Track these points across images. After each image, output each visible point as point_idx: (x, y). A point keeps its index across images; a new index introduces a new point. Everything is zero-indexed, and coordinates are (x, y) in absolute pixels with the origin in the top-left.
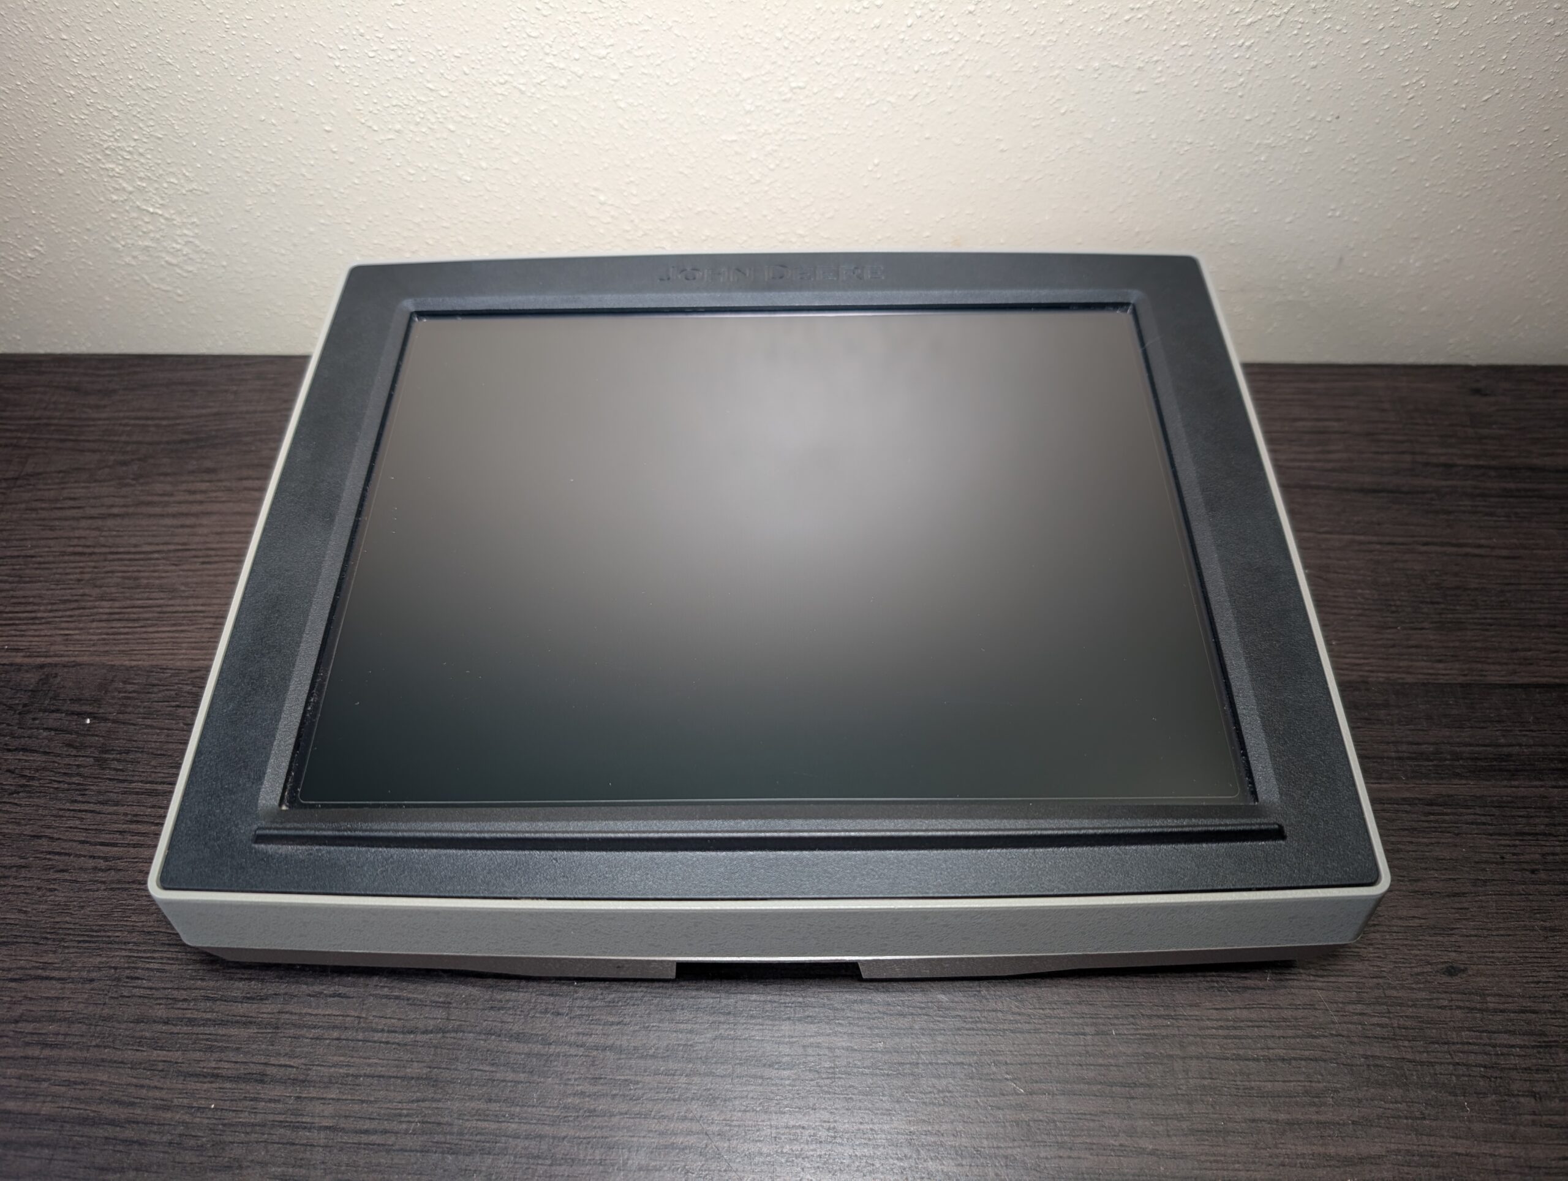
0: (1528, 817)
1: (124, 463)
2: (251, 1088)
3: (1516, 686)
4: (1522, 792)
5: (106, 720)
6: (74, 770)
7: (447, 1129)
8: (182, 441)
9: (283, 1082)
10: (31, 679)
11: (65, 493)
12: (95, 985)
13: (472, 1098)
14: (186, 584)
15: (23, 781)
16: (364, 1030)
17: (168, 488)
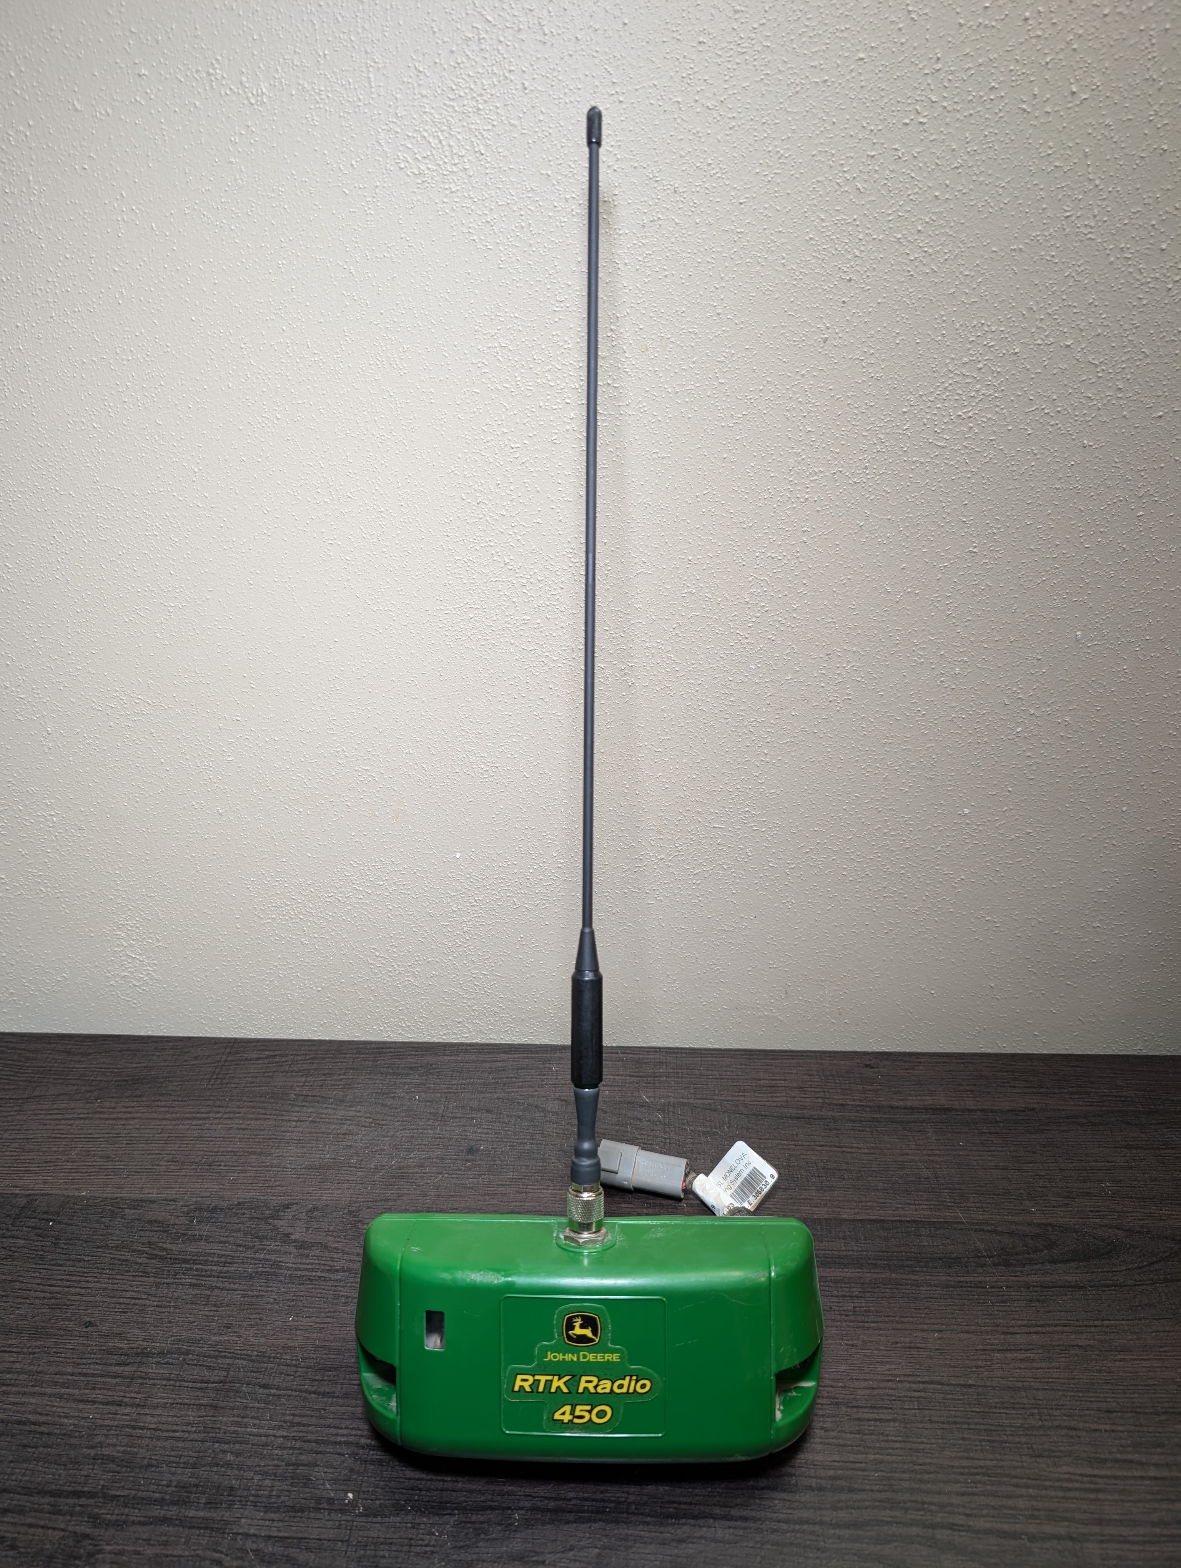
0: (850, 1288)
1: (91, 1091)
2: (113, 1408)
3: (858, 1220)
4: (850, 1274)
5: (60, 1223)
6: (40, 1248)
7: (217, 1431)
8: (124, 1081)
9: (131, 1405)
10: (23, 1201)
11: (55, 1106)
12: (36, 1355)
13: (234, 1416)
14: (115, 1155)
15: (10, 1253)
16: (180, 1381)
17: (113, 1105)
